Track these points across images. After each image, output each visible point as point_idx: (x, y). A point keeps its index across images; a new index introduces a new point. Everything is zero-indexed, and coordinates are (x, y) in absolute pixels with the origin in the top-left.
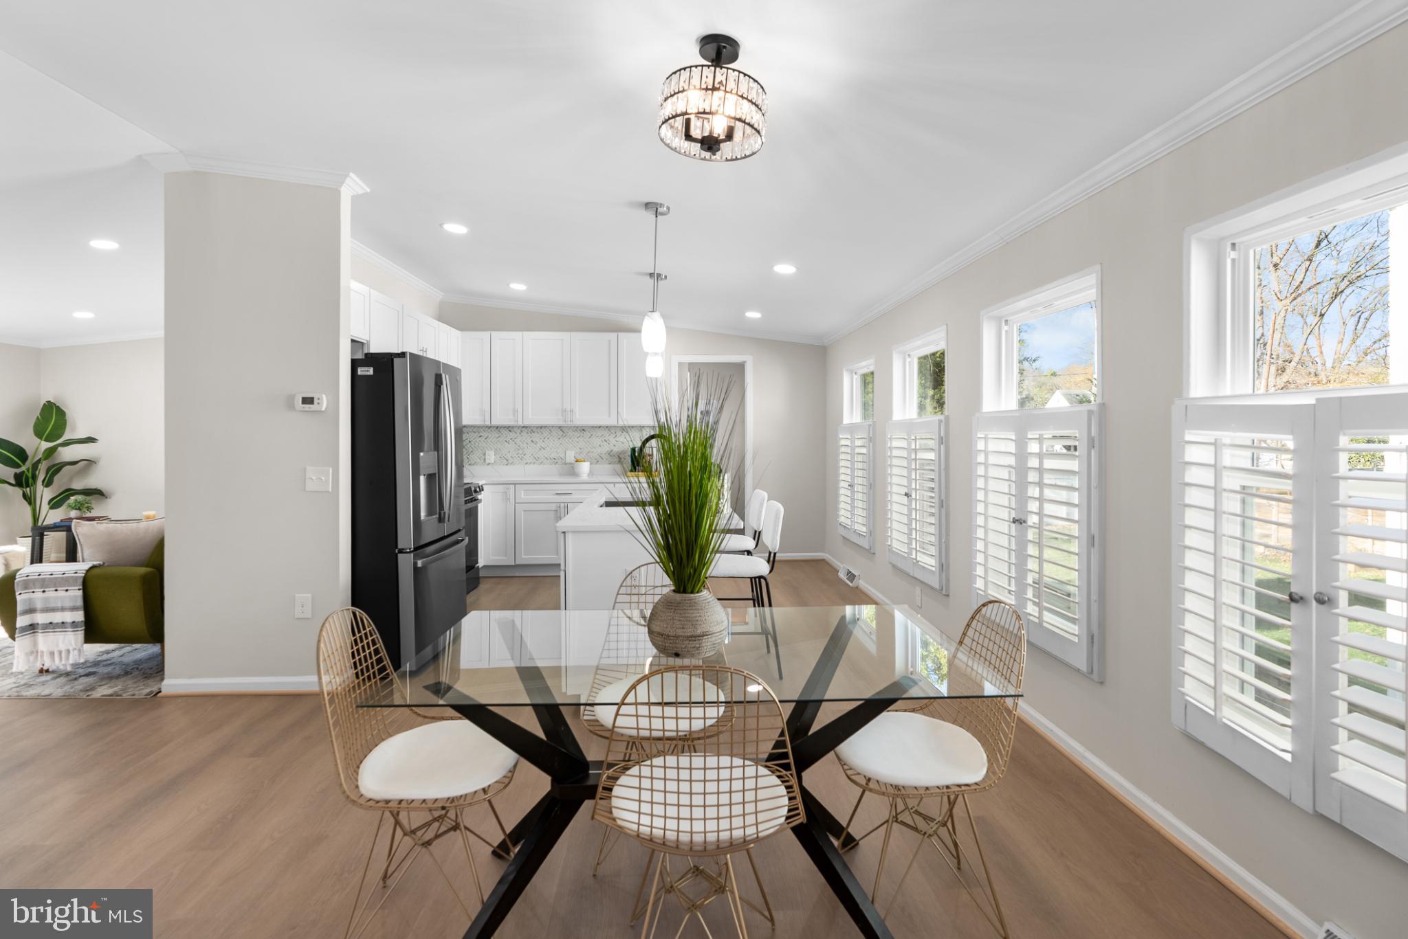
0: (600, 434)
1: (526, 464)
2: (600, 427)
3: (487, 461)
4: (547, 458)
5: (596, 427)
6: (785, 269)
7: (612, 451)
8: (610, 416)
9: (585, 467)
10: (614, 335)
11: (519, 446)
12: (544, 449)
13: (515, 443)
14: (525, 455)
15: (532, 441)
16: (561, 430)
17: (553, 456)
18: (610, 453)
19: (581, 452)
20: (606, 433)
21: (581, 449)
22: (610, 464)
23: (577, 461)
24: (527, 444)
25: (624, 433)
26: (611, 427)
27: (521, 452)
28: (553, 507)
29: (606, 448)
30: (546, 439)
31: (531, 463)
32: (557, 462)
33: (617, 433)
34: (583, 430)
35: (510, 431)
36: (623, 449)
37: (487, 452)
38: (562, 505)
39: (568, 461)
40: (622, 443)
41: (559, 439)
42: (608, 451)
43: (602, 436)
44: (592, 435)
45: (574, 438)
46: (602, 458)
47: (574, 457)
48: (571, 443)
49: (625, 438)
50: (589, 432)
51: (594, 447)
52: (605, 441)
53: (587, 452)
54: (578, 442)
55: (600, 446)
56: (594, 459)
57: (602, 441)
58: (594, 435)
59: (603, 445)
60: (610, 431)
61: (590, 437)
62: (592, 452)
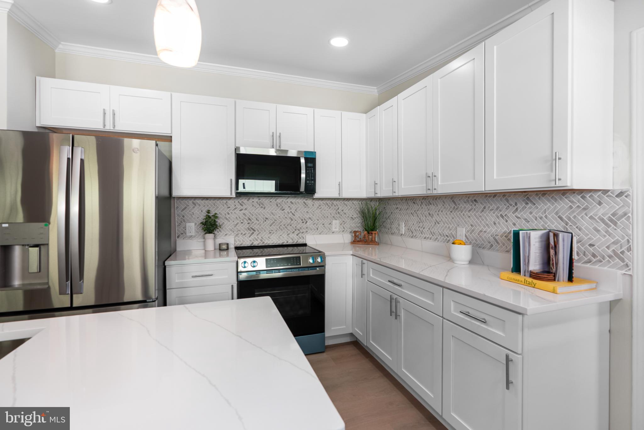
0: (494, 206)
1: (425, 238)
3: (401, 233)
4: (441, 235)
11: (420, 219)
12: (438, 223)
13: (418, 216)
14: (424, 229)
15: (429, 214)
16: (453, 201)
17: (446, 232)
19: (473, 231)
21: (472, 225)
23: (454, 243)
24: (426, 216)
25: (530, 205)
27: (421, 224)
30: (440, 212)
31: (428, 238)
32: (449, 241)
33: (519, 205)
34: (475, 200)
35: (414, 202)
37: (401, 223)
40: (525, 219)
41: (451, 212)
42: (505, 233)
43: (497, 209)
44: (485, 208)
45: (465, 212)
46: (498, 243)
47: (466, 236)
48: (463, 219)
49: (531, 213)
50: (481, 203)
51: (487, 225)
52: (501, 216)
53: (481, 231)
54: (469, 217)
55: (495, 224)
56: (489, 242)
57: (498, 217)
58: (487, 207)
59: (499, 223)
60: (508, 201)
61: (483, 211)
62: (485, 232)
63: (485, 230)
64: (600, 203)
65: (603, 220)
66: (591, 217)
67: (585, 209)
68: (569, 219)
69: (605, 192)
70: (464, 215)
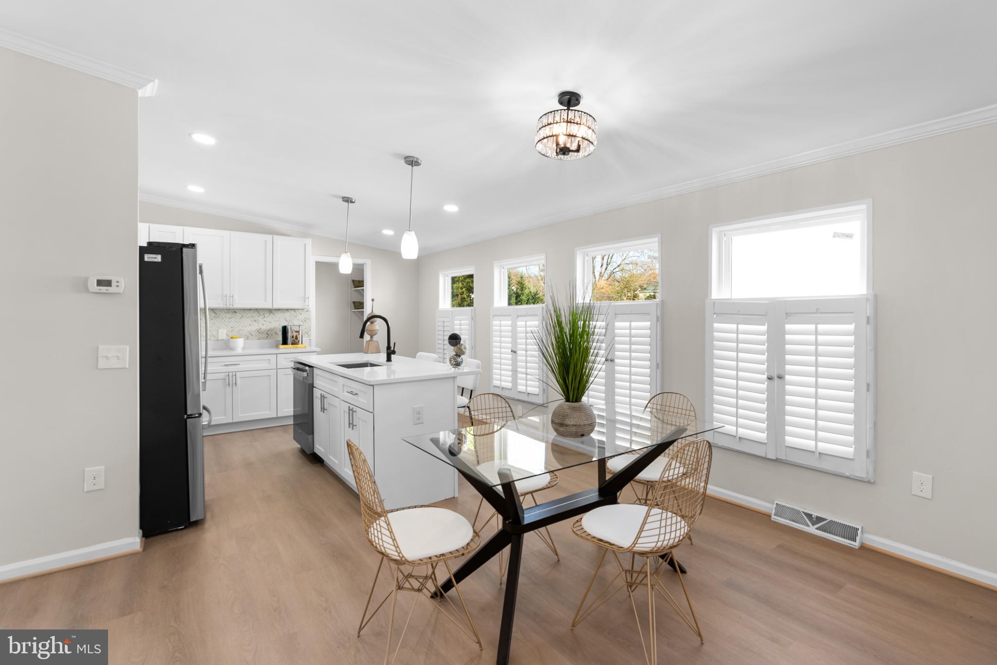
0: (248, 316)
2: (250, 310)
5: (247, 310)
6: (451, 208)
7: (260, 329)
8: (266, 301)
9: (240, 343)
10: (271, 236)
16: (214, 312)
18: (259, 331)
19: (233, 331)
20: (255, 314)
21: (232, 327)
22: (259, 339)
23: (232, 338)
25: (273, 314)
26: (260, 309)
28: (222, 376)
29: (255, 327)
33: (265, 314)
34: (235, 312)
36: (270, 327)
38: (231, 374)
39: (220, 338)
40: (269, 322)
41: (212, 319)
42: (257, 329)
43: (252, 317)
44: (243, 316)
45: (226, 319)
46: (252, 335)
47: (227, 334)
48: (224, 323)
49: (272, 318)
50: (240, 314)
51: (245, 326)
52: (255, 320)
53: (240, 330)
54: (230, 322)
55: (250, 325)
56: (246, 336)
57: (252, 321)
58: (244, 316)
59: (253, 325)
60: (259, 313)
61: (241, 318)
62: (243, 330)
63: (243, 329)
64: (301, 314)
65: (301, 320)
66: (298, 320)
67: (296, 316)
68: (290, 320)
69: (303, 310)
70: (224, 321)
